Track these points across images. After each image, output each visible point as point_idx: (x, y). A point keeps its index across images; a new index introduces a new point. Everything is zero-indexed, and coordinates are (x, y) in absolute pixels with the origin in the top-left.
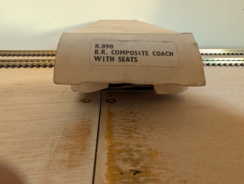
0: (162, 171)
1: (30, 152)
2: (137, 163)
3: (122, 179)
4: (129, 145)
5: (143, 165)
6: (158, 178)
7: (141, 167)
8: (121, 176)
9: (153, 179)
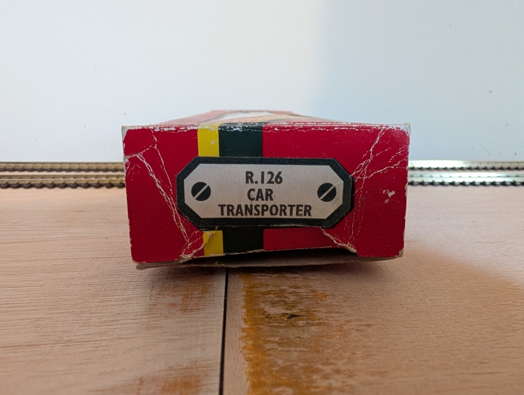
0: (333, 315)
1: (117, 294)
2: (294, 307)
3: (269, 323)
4: (279, 286)
5: (302, 308)
6: (326, 322)
7: (299, 311)
8: (268, 320)
9: (318, 323)
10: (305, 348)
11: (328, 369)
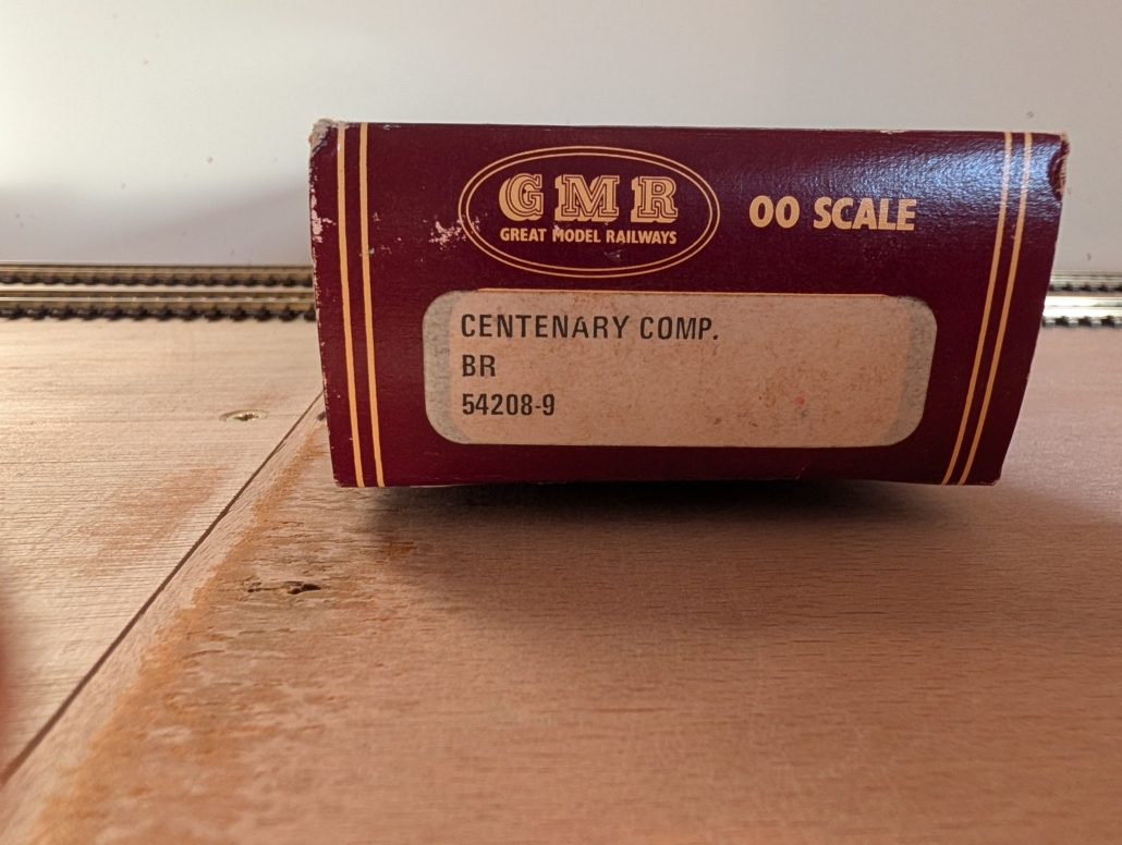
2: (323, 569)
3: (245, 600)
4: (325, 527)
5: (339, 572)
6: (368, 601)
7: (327, 577)
8: (246, 594)
9: (349, 603)
10: (282, 651)
11: (298, 694)
